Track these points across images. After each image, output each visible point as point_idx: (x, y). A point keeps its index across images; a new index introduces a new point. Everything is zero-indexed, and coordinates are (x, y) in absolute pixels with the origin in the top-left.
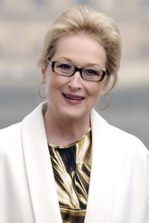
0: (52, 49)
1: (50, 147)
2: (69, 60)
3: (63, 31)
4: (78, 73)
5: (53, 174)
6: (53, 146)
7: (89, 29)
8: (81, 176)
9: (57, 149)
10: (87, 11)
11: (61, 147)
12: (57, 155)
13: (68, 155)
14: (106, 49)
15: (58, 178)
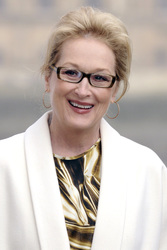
0: (55, 53)
1: (55, 159)
2: (75, 66)
3: (69, 34)
4: (85, 80)
5: (58, 187)
6: (59, 157)
7: (96, 31)
8: (90, 190)
9: (63, 161)
10: (93, 11)
11: (68, 158)
12: (63, 167)
13: (76, 167)
14: (115, 52)
15: (64, 192)
